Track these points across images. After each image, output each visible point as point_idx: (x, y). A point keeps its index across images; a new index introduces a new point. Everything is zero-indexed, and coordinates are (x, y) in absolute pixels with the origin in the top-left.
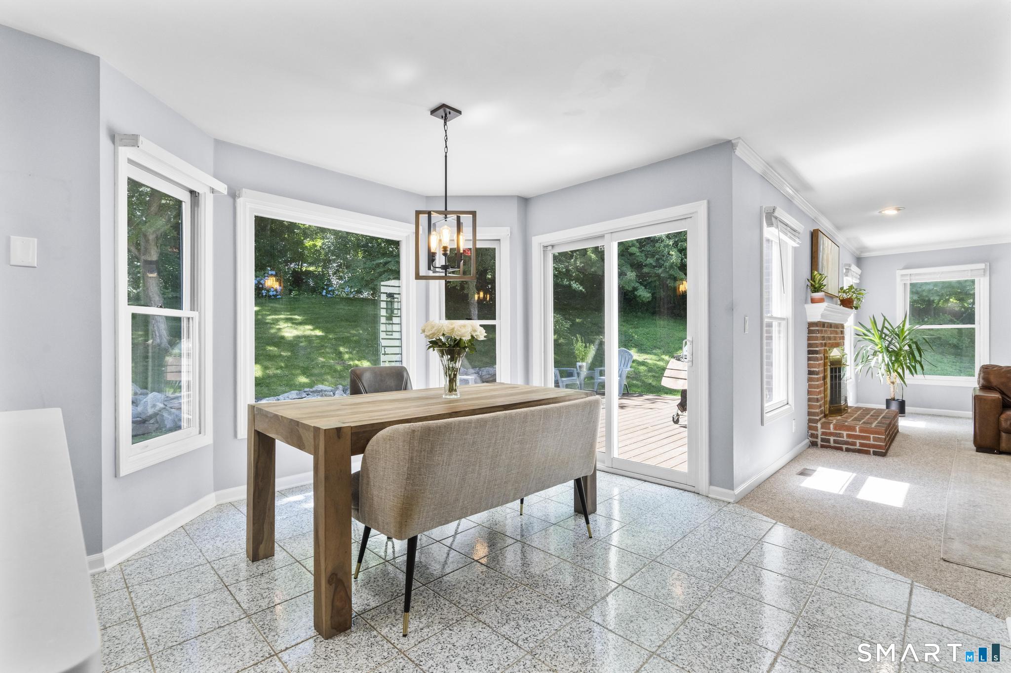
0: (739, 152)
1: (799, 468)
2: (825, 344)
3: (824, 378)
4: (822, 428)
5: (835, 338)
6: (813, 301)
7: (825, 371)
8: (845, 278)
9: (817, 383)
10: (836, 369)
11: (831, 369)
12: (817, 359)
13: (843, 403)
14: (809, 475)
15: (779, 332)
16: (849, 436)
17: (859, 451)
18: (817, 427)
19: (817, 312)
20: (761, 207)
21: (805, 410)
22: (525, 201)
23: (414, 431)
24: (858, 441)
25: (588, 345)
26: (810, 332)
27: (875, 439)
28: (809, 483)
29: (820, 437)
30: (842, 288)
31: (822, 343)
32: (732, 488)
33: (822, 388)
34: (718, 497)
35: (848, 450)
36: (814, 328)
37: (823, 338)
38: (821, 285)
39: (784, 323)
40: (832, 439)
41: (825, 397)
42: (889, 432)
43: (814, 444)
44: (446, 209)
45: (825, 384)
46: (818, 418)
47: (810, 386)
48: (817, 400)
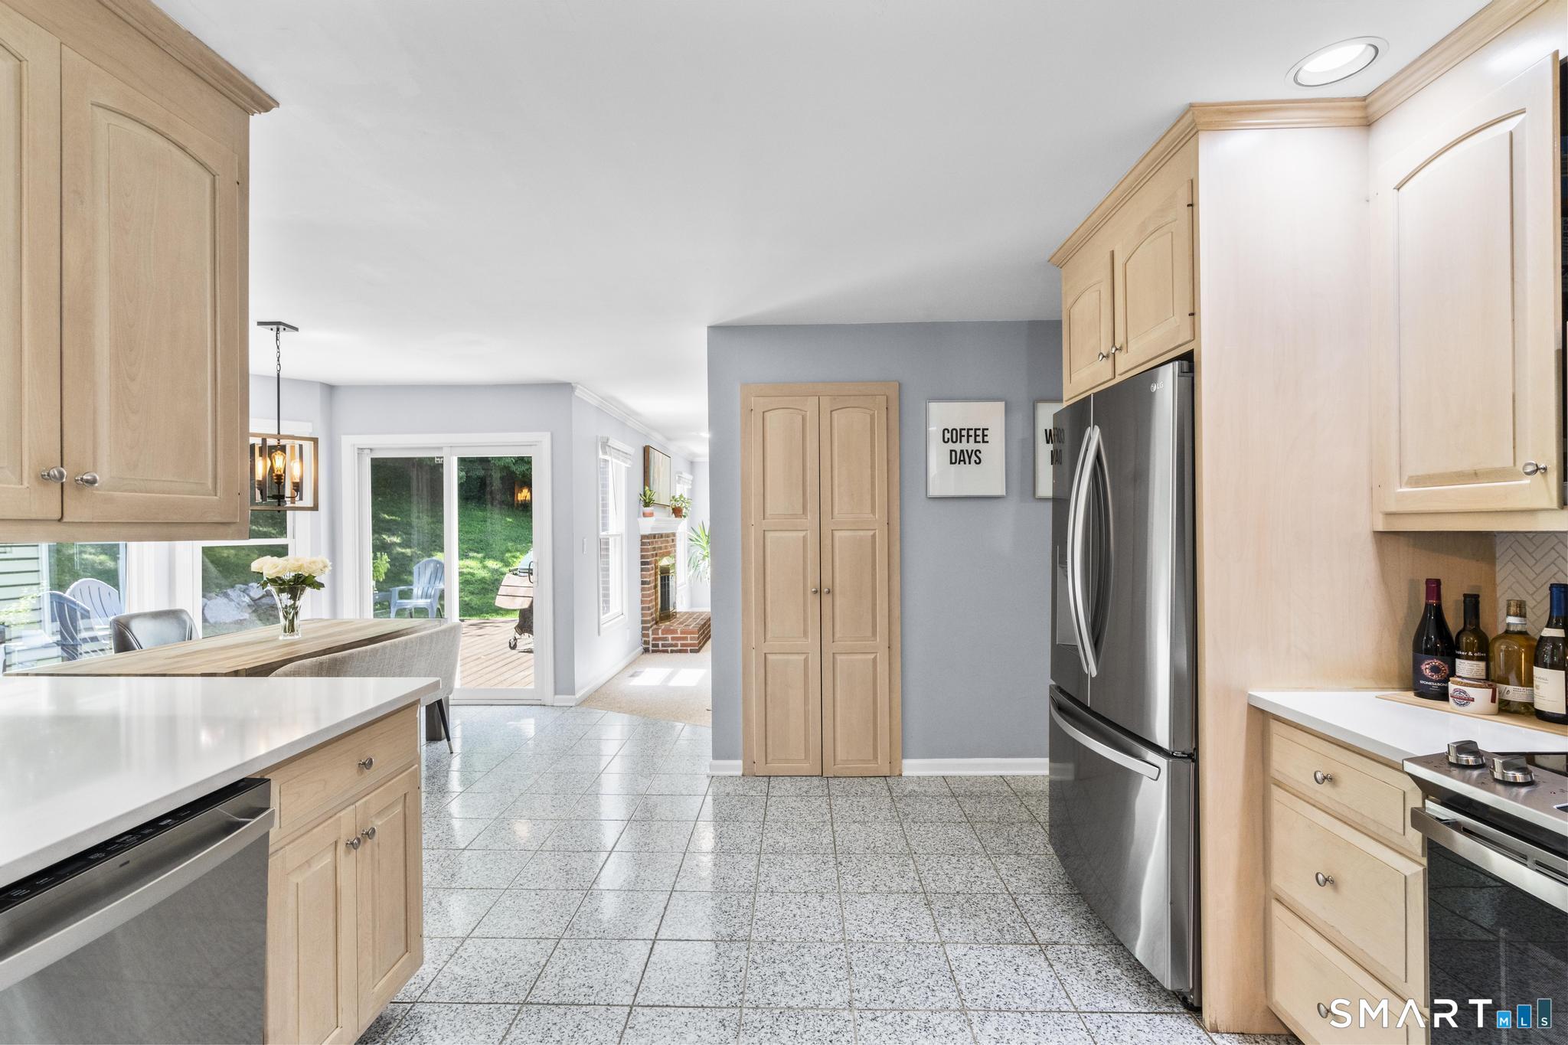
0: (578, 393)
1: (631, 671)
2: (656, 554)
3: (656, 587)
4: (653, 634)
5: (666, 547)
6: (645, 515)
7: (656, 580)
8: (678, 485)
9: (648, 592)
10: (665, 575)
11: (661, 578)
12: (648, 570)
13: (671, 609)
14: (637, 676)
15: (615, 547)
16: (673, 639)
17: (680, 651)
18: (648, 634)
19: (648, 526)
20: (597, 437)
21: (639, 618)
22: (330, 389)
23: (321, 663)
24: (679, 643)
25: (379, 554)
26: (643, 544)
27: (691, 639)
28: (637, 682)
29: (651, 642)
30: (673, 497)
31: (653, 554)
32: (573, 693)
33: (654, 597)
34: (562, 704)
35: (672, 651)
36: (647, 540)
37: (654, 549)
38: (650, 500)
39: (618, 538)
40: (660, 643)
41: (656, 604)
42: (704, 631)
43: (646, 650)
44: (279, 433)
45: (656, 592)
46: (649, 625)
47: (643, 596)
48: (649, 608)
